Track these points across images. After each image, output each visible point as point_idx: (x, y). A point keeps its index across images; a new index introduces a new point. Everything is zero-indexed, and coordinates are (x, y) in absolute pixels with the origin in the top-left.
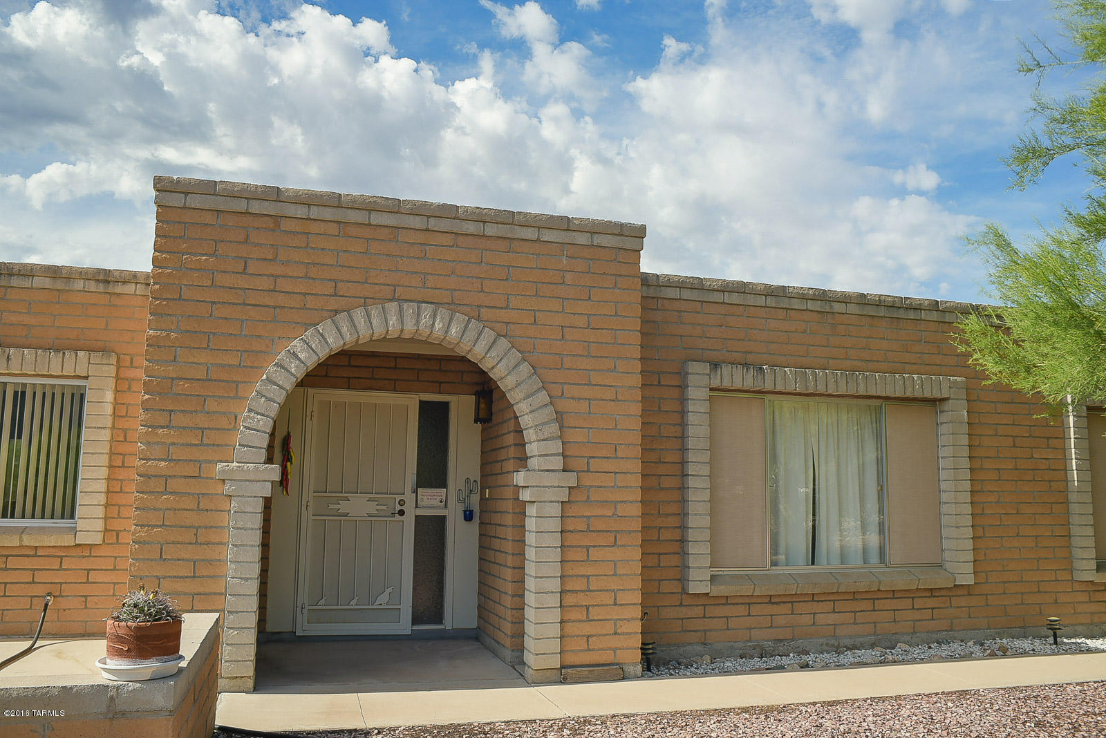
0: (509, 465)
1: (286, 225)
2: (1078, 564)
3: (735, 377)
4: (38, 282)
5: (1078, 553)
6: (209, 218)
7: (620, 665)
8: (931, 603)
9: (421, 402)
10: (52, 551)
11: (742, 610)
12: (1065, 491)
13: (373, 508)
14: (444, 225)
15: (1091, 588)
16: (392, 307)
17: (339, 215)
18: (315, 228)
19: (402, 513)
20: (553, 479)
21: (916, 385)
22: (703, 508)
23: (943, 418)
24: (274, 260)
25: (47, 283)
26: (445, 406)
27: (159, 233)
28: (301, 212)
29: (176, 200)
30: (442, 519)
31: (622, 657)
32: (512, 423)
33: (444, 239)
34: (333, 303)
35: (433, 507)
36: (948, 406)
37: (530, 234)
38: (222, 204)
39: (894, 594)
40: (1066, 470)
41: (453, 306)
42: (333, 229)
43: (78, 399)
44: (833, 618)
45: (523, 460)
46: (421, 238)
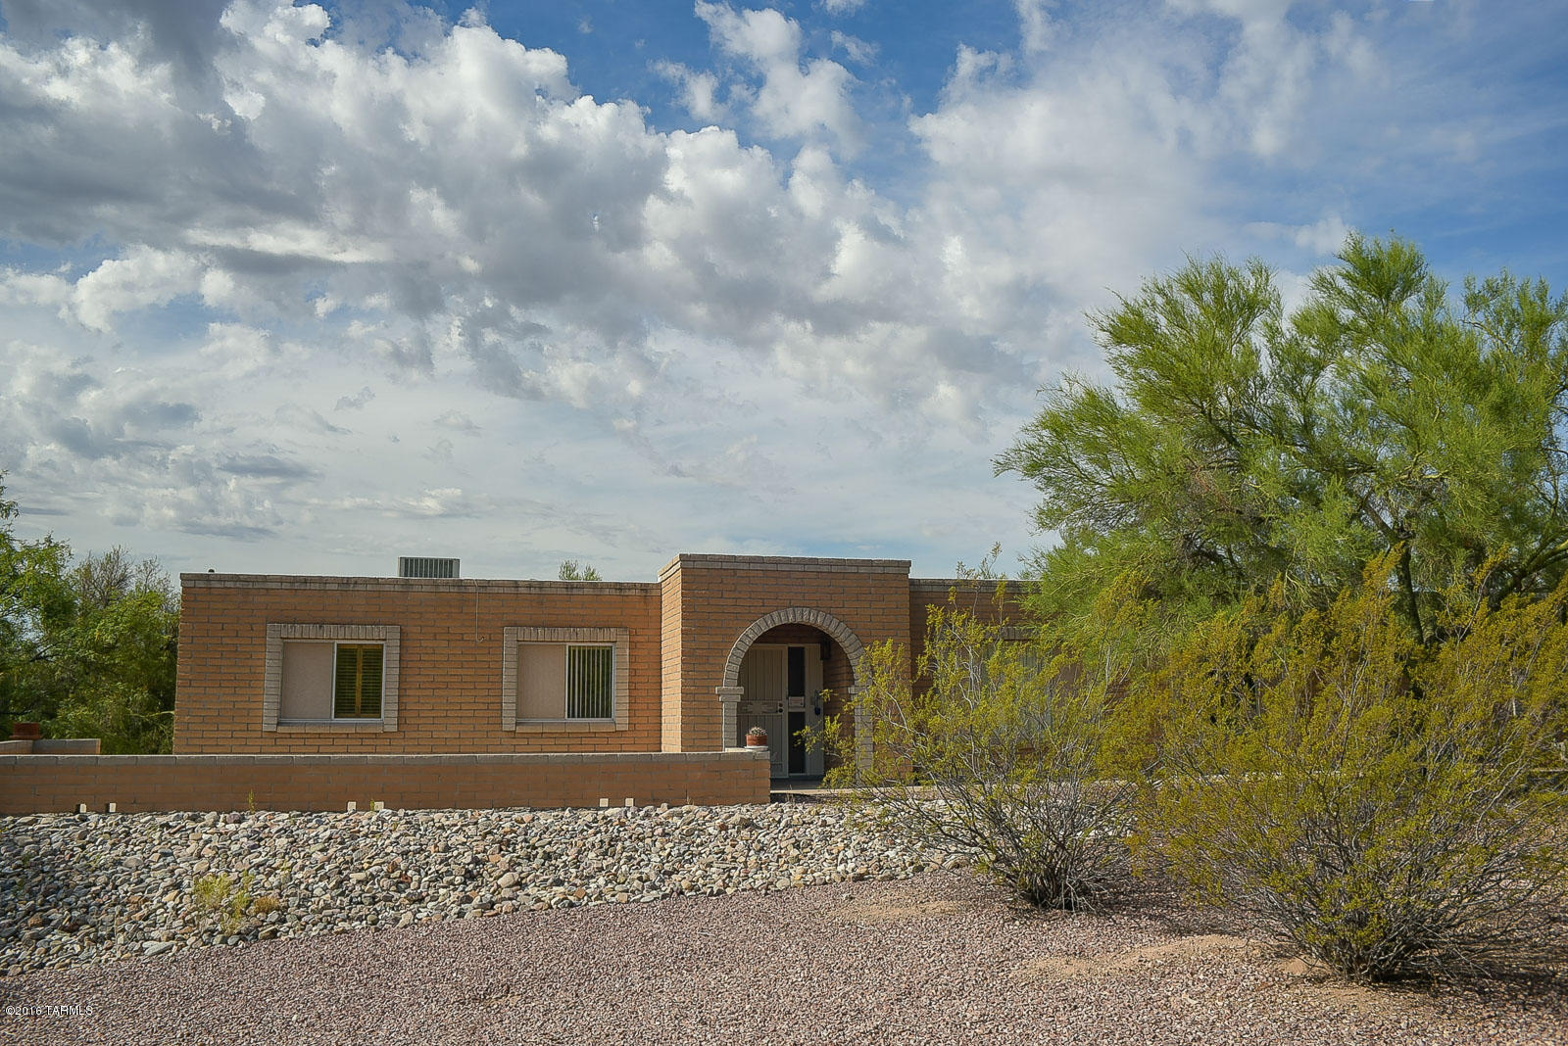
0: (845, 683)
1: (739, 573)
6: (704, 572)
9: (789, 648)
10: (603, 735)
13: (764, 708)
14: (812, 568)
16: (790, 610)
17: (763, 567)
18: (752, 574)
19: (781, 711)
24: (734, 591)
26: (803, 648)
27: (683, 581)
28: (746, 567)
29: (690, 565)
30: (803, 714)
32: (845, 662)
33: (812, 575)
34: (763, 610)
35: (799, 707)
37: (854, 569)
38: (710, 565)
41: (818, 608)
42: (761, 574)
43: (608, 653)
45: (852, 681)
46: (801, 575)
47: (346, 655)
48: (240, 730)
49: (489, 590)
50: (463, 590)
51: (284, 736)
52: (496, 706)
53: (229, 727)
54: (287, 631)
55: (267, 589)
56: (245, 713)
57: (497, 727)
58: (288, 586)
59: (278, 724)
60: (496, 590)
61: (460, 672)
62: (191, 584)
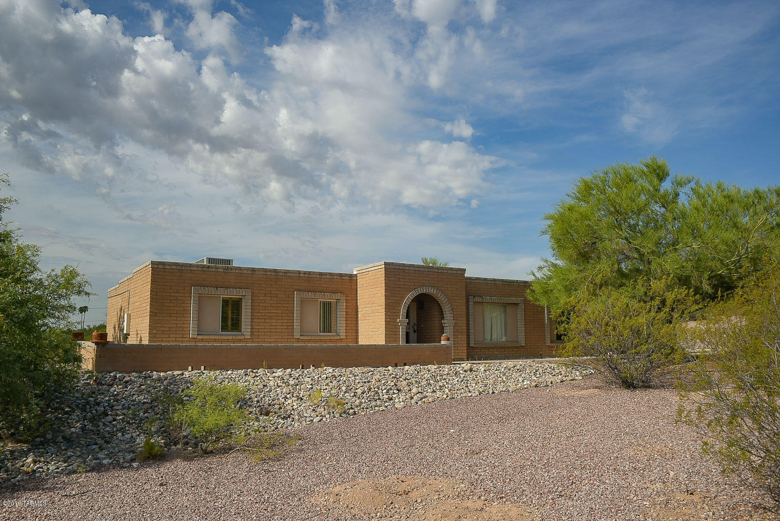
1: (405, 271)
2: (546, 341)
3: (478, 299)
4: (327, 276)
5: (547, 339)
7: (463, 359)
8: (516, 350)
10: (335, 340)
11: (479, 350)
12: (544, 325)
15: (549, 347)
16: (424, 287)
17: (414, 269)
18: (410, 271)
20: (452, 322)
21: (514, 300)
22: (472, 328)
23: (519, 307)
24: (404, 278)
25: (329, 277)
27: (385, 274)
28: (408, 268)
29: (388, 266)
31: (464, 357)
33: (431, 273)
34: (414, 287)
36: (520, 305)
37: (446, 271)
38: (395, 267)
39: (508, 348)
40: (544, 320)
41: (434, 287)
42: (413, 272)
44: (496, 353)
46: (427, 273)
47: (226, 302)
48: (179, 337)
49: (288, 274)
50: (277, 274)
51: (200, 340)
52: (291, 327)
53: (174, 336)
54: (202, 290)
55: (191, 270)
56: (181, 329)
57: (291, 337)
58: (201, 269)
59: (198, 335)
60: (291, 274)
61: (275, 311)
62: (156, 266)
